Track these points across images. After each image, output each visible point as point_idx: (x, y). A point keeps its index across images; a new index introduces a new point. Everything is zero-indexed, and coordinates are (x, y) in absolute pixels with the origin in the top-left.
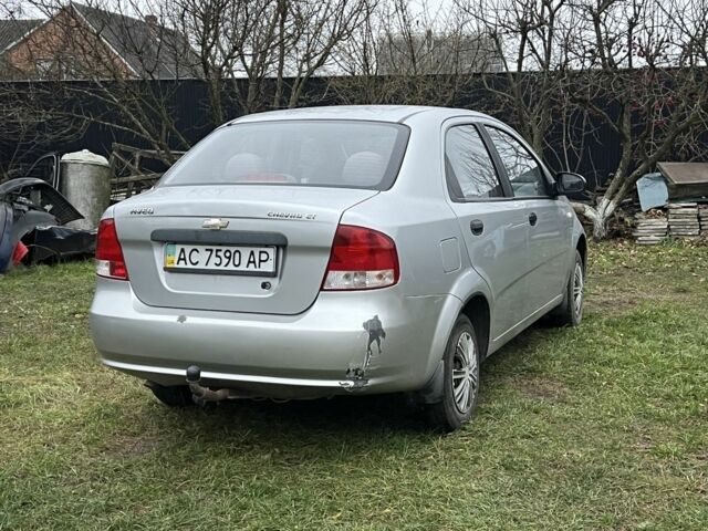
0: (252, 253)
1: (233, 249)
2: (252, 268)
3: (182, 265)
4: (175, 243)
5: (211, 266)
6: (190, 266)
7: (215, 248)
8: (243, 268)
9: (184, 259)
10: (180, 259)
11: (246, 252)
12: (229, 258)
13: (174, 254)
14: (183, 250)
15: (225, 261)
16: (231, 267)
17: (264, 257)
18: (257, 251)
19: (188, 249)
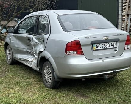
0: (112, 44)
1: (108, 43)
2: (112, 47)
3: (97, 49)
4: (95, 44)
5: (103, 48)
6: (99, 49)
7: (104, 44)
8: (110, 47)
9: (98, 47)
10: (97, 47)
11: (110, 44)
12: (107, 45)
13: (95, 46)
14: (97, 45)
15: (106, 46)
16: (108, 47)
17: (114, 44)
18: (113, 43)
19: (98, 45)
